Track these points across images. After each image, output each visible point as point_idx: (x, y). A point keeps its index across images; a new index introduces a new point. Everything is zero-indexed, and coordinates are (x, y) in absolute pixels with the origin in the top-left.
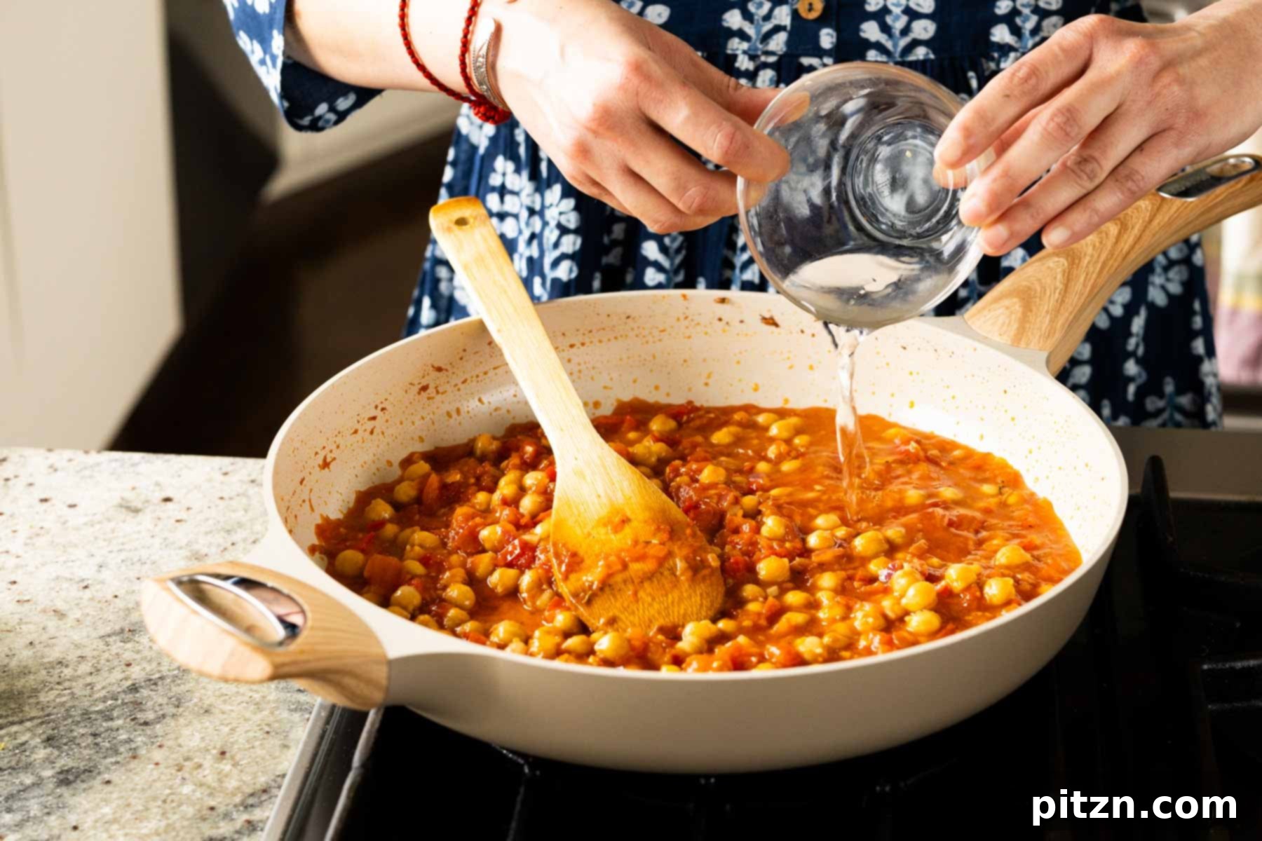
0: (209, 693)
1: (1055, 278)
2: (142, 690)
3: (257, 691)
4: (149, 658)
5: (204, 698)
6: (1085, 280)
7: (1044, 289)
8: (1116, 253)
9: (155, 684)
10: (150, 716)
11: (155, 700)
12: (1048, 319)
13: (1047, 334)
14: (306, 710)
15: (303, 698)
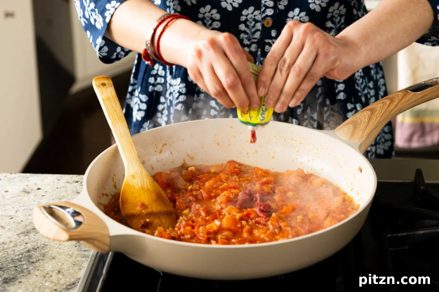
0: (54, 252)
1: (366, 118)
2: (31, 252)
3: (70, 251)
4: (33, 241)
5: (53, 254)
6: (375, 119)
7: (361, 122)
8: (388, 110)
9: (36, 250)
10: (34, 260)
11: (36, 255)
12: (361, 132)
13: (360, 137)
14: (87, 257)
15: (86, 253)
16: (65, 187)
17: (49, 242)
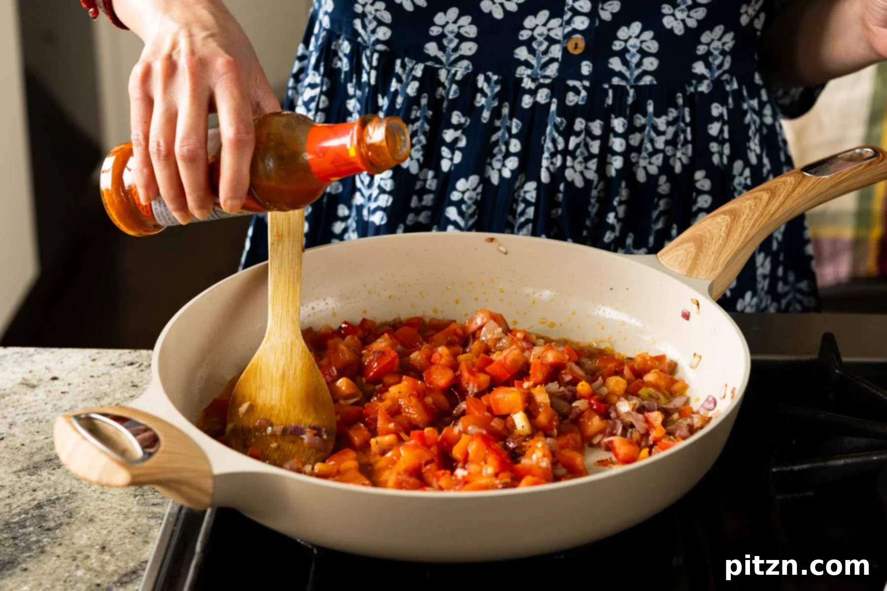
0: (92, 508)
1: (721, 230)
2: (45, 507)
3: (124, 506)
4: (48, 485)
5: (88, 511)
6: (741, 232)
7: (712, 237)
8: (766, 213)
9: (54, 503)
10: (52, 524)
11: (54, 513)
12: (713, 257)
13: (711, 268)
14: (159, 517)
15: (156, 509)
16: (108, 374)
17: (81, 488)
